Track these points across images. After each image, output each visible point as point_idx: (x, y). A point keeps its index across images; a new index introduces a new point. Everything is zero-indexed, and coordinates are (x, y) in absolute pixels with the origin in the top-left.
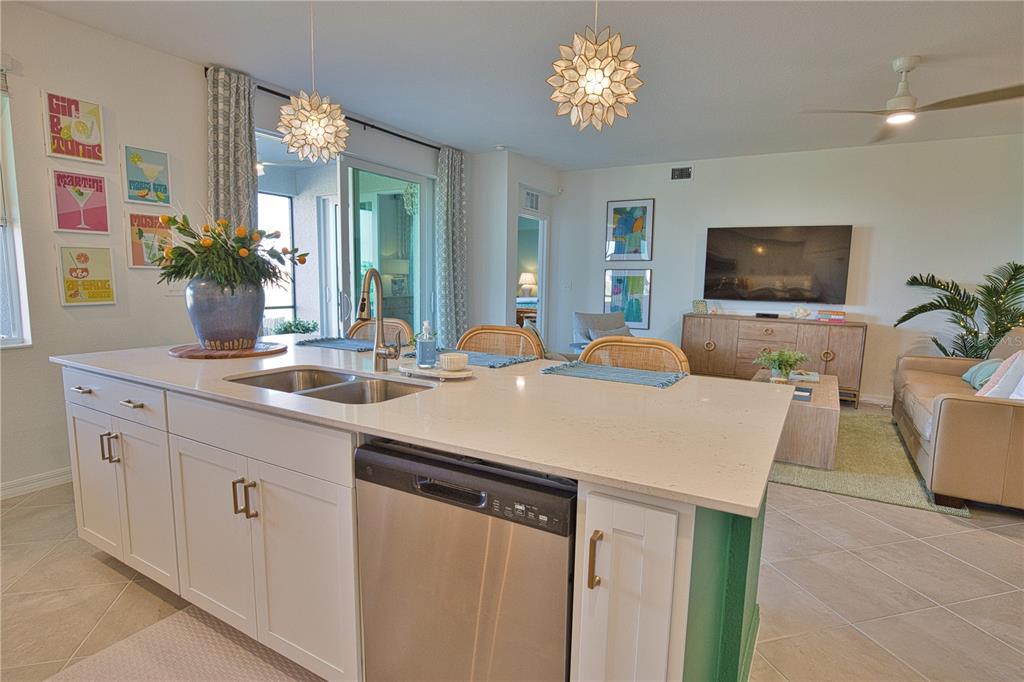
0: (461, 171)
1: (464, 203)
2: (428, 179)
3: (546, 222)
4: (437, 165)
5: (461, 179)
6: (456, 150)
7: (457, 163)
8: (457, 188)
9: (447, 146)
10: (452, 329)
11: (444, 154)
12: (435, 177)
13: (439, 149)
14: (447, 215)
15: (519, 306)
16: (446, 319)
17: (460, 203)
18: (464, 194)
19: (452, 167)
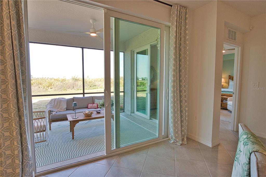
0: (186, 19)
1: (187, 37)
2: (166, 26)
3: (240, 48)
4: (170, 15)
5: (186, 24)
6: (183, 7)
7: (183, 15)
8: (183, 28)
9: (176, 4)
10: (177, 110)
11: (174, 9)
12: (169, 24)
13: (171, 6)
14: (176, 44)
15: (222, 93)
16: (174, 94)
17: (185, 37)
18: (187, 32)
19: (179, 17)
